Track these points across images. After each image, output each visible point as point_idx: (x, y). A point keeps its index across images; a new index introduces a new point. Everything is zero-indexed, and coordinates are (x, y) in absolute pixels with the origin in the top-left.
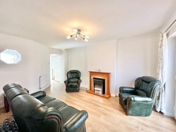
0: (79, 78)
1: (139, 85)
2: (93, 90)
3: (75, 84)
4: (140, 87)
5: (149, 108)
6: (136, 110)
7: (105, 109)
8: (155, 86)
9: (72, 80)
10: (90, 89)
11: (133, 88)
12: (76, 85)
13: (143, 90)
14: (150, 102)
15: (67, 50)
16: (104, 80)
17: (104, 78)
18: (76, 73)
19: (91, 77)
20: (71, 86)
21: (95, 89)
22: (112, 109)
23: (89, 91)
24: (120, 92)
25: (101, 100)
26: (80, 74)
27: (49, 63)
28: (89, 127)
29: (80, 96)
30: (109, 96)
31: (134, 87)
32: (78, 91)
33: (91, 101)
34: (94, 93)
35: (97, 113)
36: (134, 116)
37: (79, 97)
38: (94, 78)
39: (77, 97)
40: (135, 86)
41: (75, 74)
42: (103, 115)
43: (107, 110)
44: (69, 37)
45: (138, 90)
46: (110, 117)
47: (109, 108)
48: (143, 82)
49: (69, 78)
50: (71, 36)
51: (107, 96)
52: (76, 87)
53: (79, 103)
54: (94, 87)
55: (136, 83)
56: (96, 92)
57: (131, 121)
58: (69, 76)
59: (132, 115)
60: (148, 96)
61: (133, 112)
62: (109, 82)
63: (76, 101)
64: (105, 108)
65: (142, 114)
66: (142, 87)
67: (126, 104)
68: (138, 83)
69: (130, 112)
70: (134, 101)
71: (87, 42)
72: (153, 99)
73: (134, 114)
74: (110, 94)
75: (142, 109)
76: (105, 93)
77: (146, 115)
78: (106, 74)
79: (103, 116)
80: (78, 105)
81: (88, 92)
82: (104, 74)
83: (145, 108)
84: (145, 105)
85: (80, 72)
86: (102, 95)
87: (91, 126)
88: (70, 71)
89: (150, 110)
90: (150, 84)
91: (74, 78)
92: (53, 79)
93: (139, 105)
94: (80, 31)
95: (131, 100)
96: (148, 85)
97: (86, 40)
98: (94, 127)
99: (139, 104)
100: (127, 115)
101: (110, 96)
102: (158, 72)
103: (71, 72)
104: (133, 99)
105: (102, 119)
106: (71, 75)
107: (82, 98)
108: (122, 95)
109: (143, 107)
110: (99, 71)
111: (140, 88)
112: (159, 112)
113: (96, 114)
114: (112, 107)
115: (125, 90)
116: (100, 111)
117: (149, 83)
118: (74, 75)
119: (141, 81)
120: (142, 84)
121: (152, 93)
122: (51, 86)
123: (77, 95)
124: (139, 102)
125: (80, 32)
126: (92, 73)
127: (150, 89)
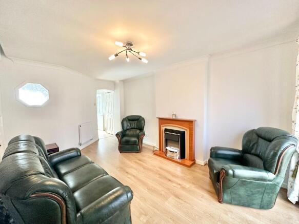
0: (141, 129)
1: (251, 145)
2: (164, 150)
3: (134, 139)
4: (252, 148)
5: (268, 193)
6: (239, 195)
7: (179, 187)
8: (282, 149)
9: (129, 132)
10: (160, 149)
11: (239, 151)
12: (135, 141)
13: (258, 156)
14: (269, 181)
15: (124, 82)
16: (183, 134)
17: (184, 130)
18: (137, 120)
19: (162, 127)
20: (127, 142)
21: (167, 149)
22: (193, 187)
23: (158, 152)
24: (211, 156)
25: (177, 170)
26: (143, 122)
27: (95, 104)
28: (143, 216)
29: (140, 160)
30: (191, 163)
31: (241, 149)
32: (138, 151)
33: (158, 171)
34: (166, 155)
35: (163, 193)
36: (235, 205)
37: (138, 161)
38: (166, 130)
39: (136, 162)
40: (243, 146)
41: (136, 122)
42: (173, 197)
43: (183, 188)
44: (112, 58)
45: (248, 156)
46: (185, 202)
47: (188, 186)
48: (260, 139)
49: (125, 129)
50: (117, 55)
51: (188, 163)
52: (135, 143)
53: (135, 171)
54: (166, 145)
55: (245, 141)
56: (169, 155)
57: (227, 215)
58: (125, 125)
59: (230, 203)
60: (267, 168)
61: (233, 198)
62: (192, 137)
63: (132, 167)
64: (180, 185)
65: (253, 204)
66: (256, 149)
67: (218, 181)
68: (249, 141)
69: (226, 197)
70: (234, 176)
71: (145, 64)
72: (277, 176)
73: (235, 203)
74: (194, 160)
75: (253, 194)
76: (186, 158)
77: (262, 207)
78: (188, 123)
79: (172, 199)
80: (134, 176)
81: (155, 154)
82: (183, 123)
83: (258, 192)
84: (259, 186)
85: (143, 119)
86: (180, 161)
87: (146, 215)
88: (127, 117)
89: (271, 198)
90: (273, 143)
91: (134, 128)
92: (104, 131)
93: (244, 185)
94: (132, 45)
95: (227, 174)
96: (268, 146)
97: (144, 61)
98: (151, 217)
99: (244, 182)
100: (220, 202)
101: (195, 163)
102: (293, 119)
103: (129, 118)
104: (231, 172)
105: (170, 204)
106: (128, 124)
107: (144, 164)
108: (212, 163)
109: (254, 191)
110: (174, 117)
111: (253, 151)
112: (294, 203)
113: (161, 194)
114: (193, 183)
115: (220, 154)
116: (169, 189)
117: (270, 141)
118: (134, 124)
119: (255, 136)
120: (257, 143)
121: (275, 162)
122: (99, 141)
123: (136, 158)
124: (245, 178)
125: (131, 47)
126: (162, 121)
127: (272, 153)
